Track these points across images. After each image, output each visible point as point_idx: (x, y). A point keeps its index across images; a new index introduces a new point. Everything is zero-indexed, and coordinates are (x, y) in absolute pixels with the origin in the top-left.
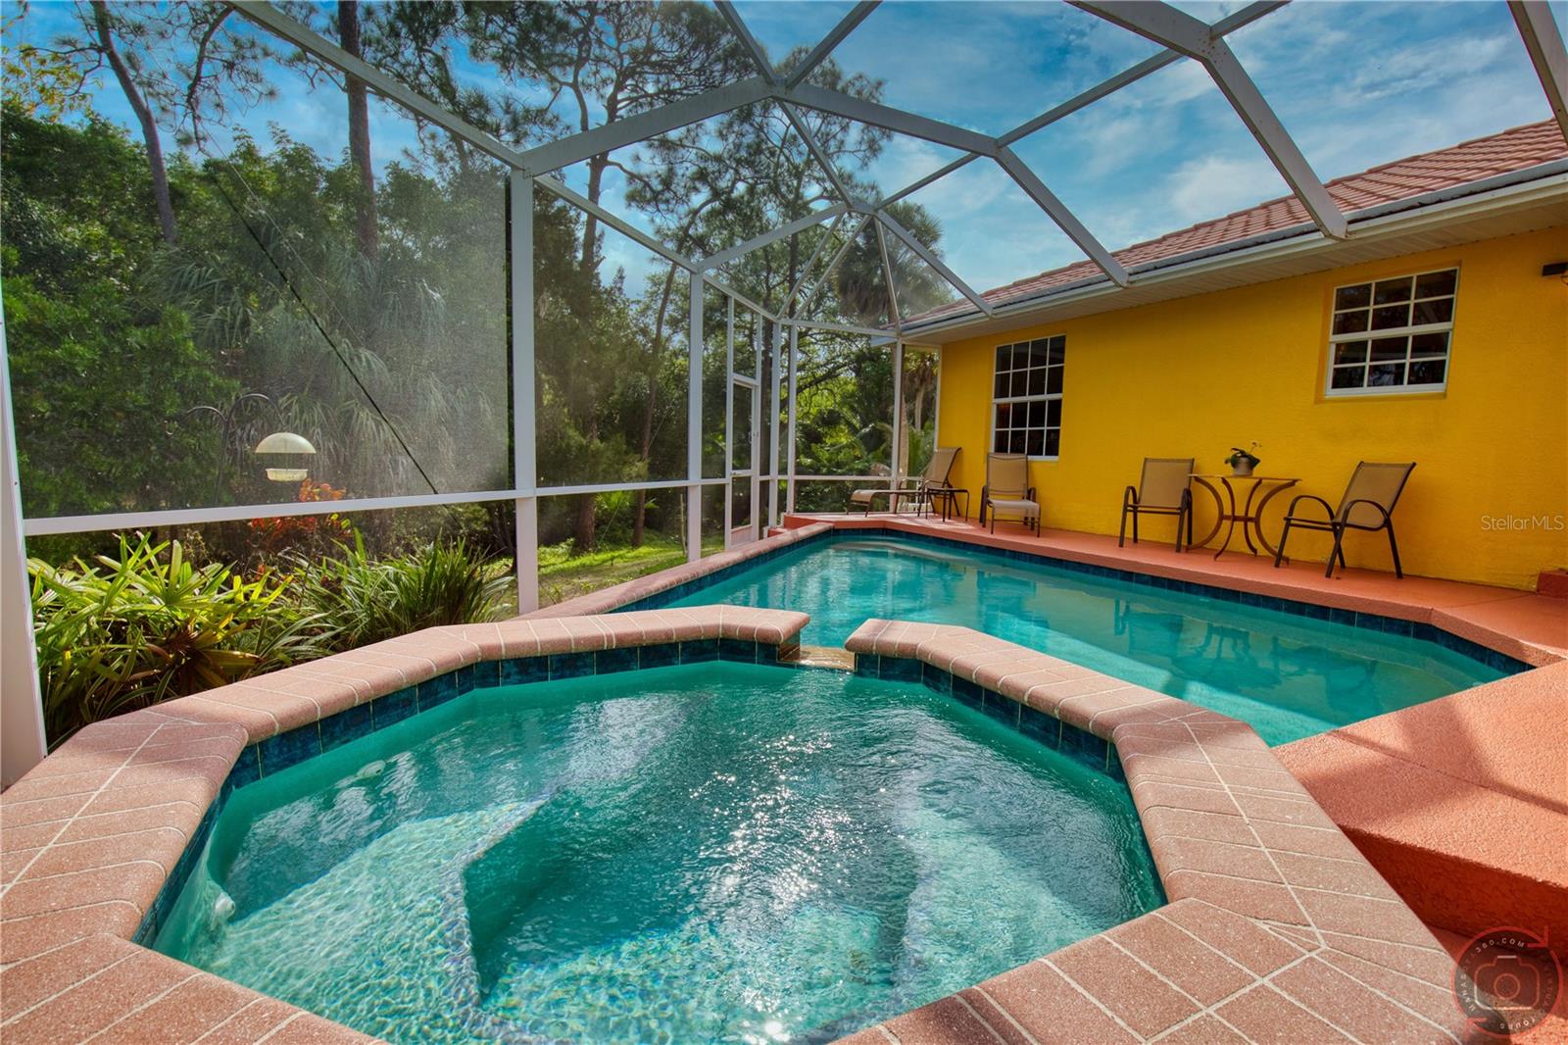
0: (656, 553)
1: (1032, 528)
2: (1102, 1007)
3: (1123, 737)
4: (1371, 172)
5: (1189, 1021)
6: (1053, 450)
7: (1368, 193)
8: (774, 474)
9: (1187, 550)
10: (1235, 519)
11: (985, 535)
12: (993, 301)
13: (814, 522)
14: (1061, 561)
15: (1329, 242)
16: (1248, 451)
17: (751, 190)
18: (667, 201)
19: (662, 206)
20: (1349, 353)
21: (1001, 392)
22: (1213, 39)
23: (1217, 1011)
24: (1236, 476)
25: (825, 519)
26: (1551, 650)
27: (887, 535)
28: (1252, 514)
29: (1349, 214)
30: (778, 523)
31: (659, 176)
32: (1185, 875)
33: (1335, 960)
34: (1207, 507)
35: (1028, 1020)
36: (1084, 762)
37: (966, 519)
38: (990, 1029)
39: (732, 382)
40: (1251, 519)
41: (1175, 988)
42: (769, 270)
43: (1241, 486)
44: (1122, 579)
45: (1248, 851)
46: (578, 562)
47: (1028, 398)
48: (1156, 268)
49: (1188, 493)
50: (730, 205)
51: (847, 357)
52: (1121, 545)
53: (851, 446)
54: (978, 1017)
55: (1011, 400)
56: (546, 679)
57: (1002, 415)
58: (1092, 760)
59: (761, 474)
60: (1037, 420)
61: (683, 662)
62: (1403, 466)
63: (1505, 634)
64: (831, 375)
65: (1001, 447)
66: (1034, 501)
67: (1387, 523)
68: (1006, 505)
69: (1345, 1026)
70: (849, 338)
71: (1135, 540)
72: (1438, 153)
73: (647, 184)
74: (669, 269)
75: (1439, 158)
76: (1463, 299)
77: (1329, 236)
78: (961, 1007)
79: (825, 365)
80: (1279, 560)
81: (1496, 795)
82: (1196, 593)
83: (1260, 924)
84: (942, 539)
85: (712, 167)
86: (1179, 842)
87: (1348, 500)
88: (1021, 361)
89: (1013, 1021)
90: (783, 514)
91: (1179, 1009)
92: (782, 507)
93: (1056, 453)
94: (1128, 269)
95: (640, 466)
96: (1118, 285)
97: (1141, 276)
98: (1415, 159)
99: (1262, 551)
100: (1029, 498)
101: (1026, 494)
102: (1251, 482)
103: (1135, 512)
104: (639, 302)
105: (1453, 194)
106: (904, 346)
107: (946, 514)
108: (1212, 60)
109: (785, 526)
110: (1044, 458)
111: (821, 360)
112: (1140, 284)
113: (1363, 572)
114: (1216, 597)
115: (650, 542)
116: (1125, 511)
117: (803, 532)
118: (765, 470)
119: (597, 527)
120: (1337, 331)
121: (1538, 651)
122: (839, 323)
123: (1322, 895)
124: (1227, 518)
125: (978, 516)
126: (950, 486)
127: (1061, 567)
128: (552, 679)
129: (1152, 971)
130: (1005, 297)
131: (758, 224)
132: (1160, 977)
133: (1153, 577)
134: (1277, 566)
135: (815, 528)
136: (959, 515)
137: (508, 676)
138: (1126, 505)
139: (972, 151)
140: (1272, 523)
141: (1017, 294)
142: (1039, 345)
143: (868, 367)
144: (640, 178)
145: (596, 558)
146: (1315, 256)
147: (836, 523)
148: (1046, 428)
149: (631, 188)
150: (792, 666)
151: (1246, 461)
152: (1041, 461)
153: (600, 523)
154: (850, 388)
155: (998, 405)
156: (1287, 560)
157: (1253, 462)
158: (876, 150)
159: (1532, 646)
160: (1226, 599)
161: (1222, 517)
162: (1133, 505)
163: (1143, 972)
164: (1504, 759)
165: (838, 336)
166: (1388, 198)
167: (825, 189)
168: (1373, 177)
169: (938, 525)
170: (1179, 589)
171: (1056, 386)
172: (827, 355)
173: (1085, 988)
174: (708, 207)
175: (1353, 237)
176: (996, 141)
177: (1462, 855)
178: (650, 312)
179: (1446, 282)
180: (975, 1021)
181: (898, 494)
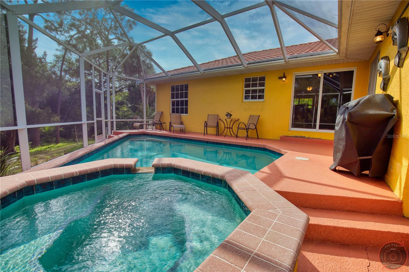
0: (67, 145)
1: (183, 132)
2: (252, 235)
3: (227, 178)
4: (248, 53)
5: (267, 232)
6: (186, 112)
7: (249, 58)
8: (109, 119)
9: (218, 136)
10: (228, 128)
11: (172, 134)
12: (170, 74)
13: (123, 133)
14: (192, 140)
15: (244, 68)
16: (230, 113)
17: (92, 32)
18: (61, 31)
19: (59, 33)
20: (247, 92)
21: (173, 97)
22: (222, 18)
23: (271, 229)
24: (228, 118)
25: (126, 132)
26: (286, 151)
27: (145, 135)
28: (231, 127)
29: (247, 62)
30: (111, 133)
31: (58, 22)
32: (253, 204)
33: (284, 214)
34: (222, 125)
35: (241, 242)
36: (218, 186)
37: (166, 130)
38: (234, 247)
39: (95, 92)
40: (231, 128)
41: (262, 227)
42: (100, 58)
43: (229, 120)
44: (206, 143)
45: (261, 197)
46: (35, 150)
47: (180, 99)
48: (209, 70)
49: (218, 123)
50: (84, 36)
51: (126, 85)
52: (204, 135)
53: (128, 111)
54: (231, 245)
55: (175, 99)
56: (53, 189)
57: (173, 103)
58: (219, 185)
59: (105, 119)
60: (182, 105)
61: (101, 177)
62: (258, 116)
63: (278, 148)
64: (121, 90)
65: (173, 112)
66: (183, 125)
67: (256, 128)
68: (176, 126)
69: (290, 225)
70: (126, 80)
71: (207, 134)
72: (259, 52)
73: (52, 24)
74: (63, 53)
75: (260, 52)
76: (266, 82)
77: (244, 67)
78: (226, 244)
79: (118, 87)
80: (237, 137)
81: (287, 179)
82: (222, 145)
83: (269, 211)
84: (161, 136)
85: (77, 23)
86: (249, 198)
87: (249, 123)
88: (177, 90)
89: (238, 244)
90: (113, 131)
91: (265, 231)
92: (112, 129)
93: (187, 113)
94: (203, 69)
95: (58, 118)
96: (201, 73)
97: (206, 71)
98: (255, 52)
99: (233, 135)
100: (181, 124)
101: (180, 124)
102: (230, 120)
103: (207, 127)
104: (51, 63)
105: (265, 61)
106: (146, 84)
107: (160, 129)
108: (222, 23)
109: (114, 134)
110: (184, 114)
111: (117, 86)
112: (206, 73)
113: (252, 138)
114: (226, 145)
115: (63, 142)
116: (205, 127)
117: (121, 136)
118: (106, 118)
119: (41, 138)
120: (245, 87)
121: (284, 151)
122: (122, 75)
123: (276, 202)
124: (226, 128)
125: (169, 129)
126: (160, 122)
127: (192, 141)
128: (56, 188)
129: (257, 225)
130: (173, 73)
131: (94, 43)
132: (259, 226)
133: (213, 142)
134: (236, 138)
135: (124, 135)
136: (163, 129)
137: (38, 190)
138: (205, 126)
139: (166, 34)
140: (235, 129)
141: (176, 72)
142: (182, 86)
143: (132, 89)
144: (49, 22)
145: (43, 148)
146: (241, 71)
147: (130, 133)
148: (184, 107)
149: (46, 25)
150: (136, 174)
151: (229, 115)
152: (183, 115)
153: (42, 136)
154: (127, 94)
155: (172, 101)
156: (238, 136)
157: (231, 115)
158: (131, 28)
159: (283, 151)
160: (228, 146)
161: (225, 128)
162: (206, 125)
163: (255, 226)
164: (286, 172)
165: (123, 79)
166: (253, 60)
167: (117, 36)
168: (248, 54)
169: (158, 132)
170: (218, 144)
171: (186, 97)
172: (119, 85)
173: (247, 232)
174: (77, 36)
175: (248, 67)
176: (172, 32)
177: (286, 191)
178: (56, 67)
179: (263, 79)
180: (231, 246)
181: (146, 124)
